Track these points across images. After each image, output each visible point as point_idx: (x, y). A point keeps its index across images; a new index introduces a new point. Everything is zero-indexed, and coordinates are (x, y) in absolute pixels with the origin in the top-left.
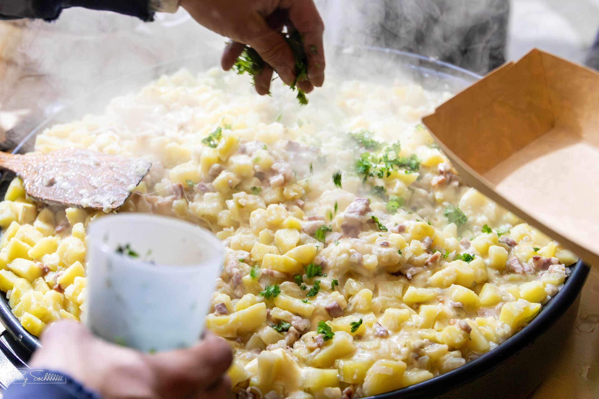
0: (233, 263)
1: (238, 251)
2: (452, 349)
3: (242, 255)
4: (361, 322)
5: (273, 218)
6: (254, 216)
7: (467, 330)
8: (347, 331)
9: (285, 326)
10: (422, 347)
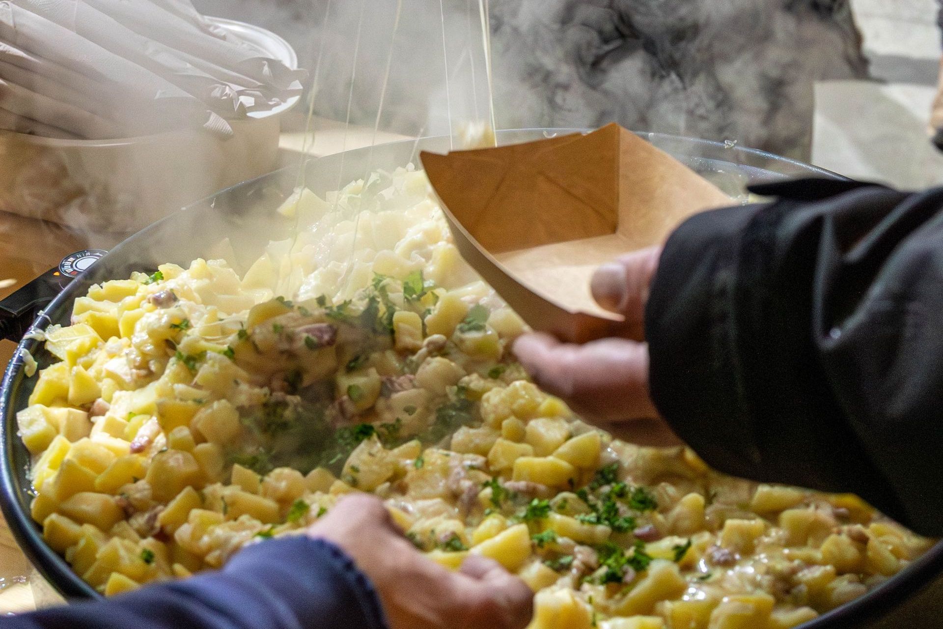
0: (458, 473)
1: (466, 456)
2: (840, 572)
3: (474, 460)
4: (689, 544)
5: (521, 401)
6: (488, 400)
7: (861, 541)
8: (668, 559)
9: (565, 560)
10: (794, 572)
